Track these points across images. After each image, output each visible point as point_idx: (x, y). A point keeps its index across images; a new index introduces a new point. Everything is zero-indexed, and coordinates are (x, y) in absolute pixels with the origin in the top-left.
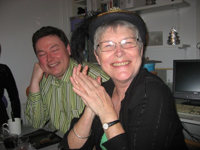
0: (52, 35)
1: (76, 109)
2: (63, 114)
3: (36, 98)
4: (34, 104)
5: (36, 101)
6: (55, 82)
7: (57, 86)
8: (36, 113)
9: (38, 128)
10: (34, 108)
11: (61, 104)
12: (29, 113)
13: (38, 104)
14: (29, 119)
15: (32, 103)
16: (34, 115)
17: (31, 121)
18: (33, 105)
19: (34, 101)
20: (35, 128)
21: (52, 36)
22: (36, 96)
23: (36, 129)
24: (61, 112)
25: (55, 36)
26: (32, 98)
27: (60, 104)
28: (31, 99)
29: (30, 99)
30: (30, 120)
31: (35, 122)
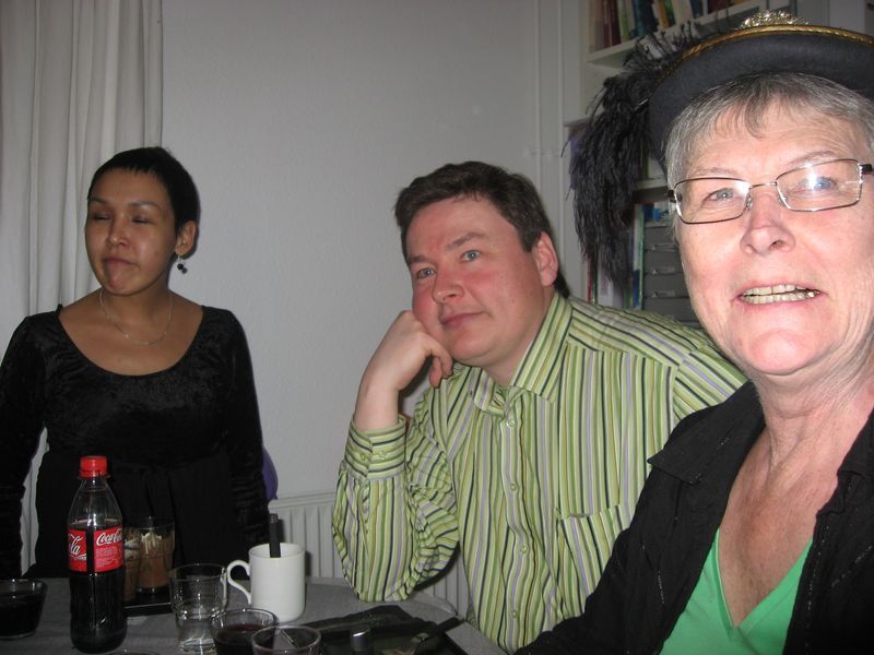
0: (461, 196)
1: (579, 511)
2: (519, 546)
3: (375, 457)
4: (364, 478)
5: (372, 466)
6: (487, 396)
7: (497, 416)
8: (369, 526)
9: (379, 598)
10: (364, 501)
11: (515, 493)
12: (342, 523)
13: (381, 483)
14: (344, 552)
15: (358, 475)
16: (361, 534)
17: (350, 566)
18: (358, 487)
19: (363, 468)
20: (362, 596)
21: (463, 199)
22: (374, 444)
23: (366, 601)
24: (511, 533)
25: (476, 199)
26: (357, 456)
27: (511, 496)
28: (354, 458)
29: (350, 458)
30: (347, 558)
31: (363, 570)
